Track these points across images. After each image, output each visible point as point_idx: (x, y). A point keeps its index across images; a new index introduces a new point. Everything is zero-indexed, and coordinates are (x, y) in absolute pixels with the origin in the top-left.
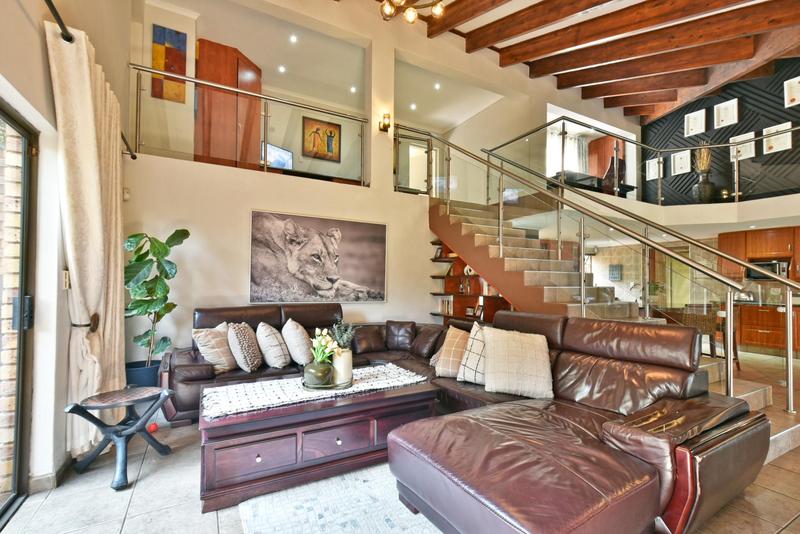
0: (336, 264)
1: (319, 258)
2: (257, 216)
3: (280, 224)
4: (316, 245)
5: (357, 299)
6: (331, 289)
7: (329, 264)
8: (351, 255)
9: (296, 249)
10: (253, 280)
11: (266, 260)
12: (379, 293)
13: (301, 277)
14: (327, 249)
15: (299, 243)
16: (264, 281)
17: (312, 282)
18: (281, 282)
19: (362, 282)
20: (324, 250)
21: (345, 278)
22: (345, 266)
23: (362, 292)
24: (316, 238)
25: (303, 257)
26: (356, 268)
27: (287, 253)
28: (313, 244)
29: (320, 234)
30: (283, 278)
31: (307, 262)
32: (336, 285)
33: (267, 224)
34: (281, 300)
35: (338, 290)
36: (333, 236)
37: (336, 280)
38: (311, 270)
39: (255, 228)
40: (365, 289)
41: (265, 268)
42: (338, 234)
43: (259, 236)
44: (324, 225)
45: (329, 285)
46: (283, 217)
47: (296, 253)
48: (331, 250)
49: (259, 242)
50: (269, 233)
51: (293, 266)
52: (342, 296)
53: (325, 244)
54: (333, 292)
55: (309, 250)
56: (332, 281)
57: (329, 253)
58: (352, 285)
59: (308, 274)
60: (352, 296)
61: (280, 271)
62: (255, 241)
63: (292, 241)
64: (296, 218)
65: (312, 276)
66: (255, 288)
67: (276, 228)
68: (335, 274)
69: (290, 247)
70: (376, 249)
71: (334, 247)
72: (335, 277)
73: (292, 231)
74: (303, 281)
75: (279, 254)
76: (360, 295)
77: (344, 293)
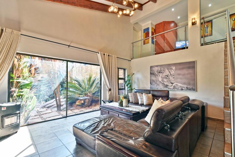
0: (174, 78)
1: (168, 76)
2: (151, 67)
3: (156, 68)
4: (167, 72)
5: (182, 90)
6: (172, 86)
7: (171, 78)
8: (179, 74)
9: (161, 74)
10: (151, 83)
11: (154, 78)
12: (192, 88)
13: (162, 82)
14: (170, 73)
15: (162, 73)
16: (153, 84)
17: (166, 84)
18: (157, 84)
19: (184, 84)
20: (169, 74)
21: (177, 82)
22: (177, 78)
23: (184, 87)
24: (167, 70)
25: (163, 76)
26: (181, 79)
27: (158, 76)
28: (166, 72)
29: (168, 69)
30: (158, 83)
31: (164, 78)
32: (174, 85)
33: (153, 69)
34: (157, 89)
35: (174, 86)
36: (172, 69)
37: (174, 83)
38: (165, 80)
39: (151, 70)
40: (185, 86)
41: (153, 80)
42: (174, 68)
43: (152, 72)
44: (169, 66)
45: (171, 85)
46: (157, 66)
47: (161, 76)
48: (172, 73)
49: (152, 74)
50: (154, 71)
51: (160, 79)
52: (176, 88)
53: (169, 72)
54: (172, 87)
55: (164, 74)
56: (172, 83)
57: (171, 75)
58: (179, 85)
59: (164, 81)
60: (180, 88)
61: (157, 81)
62: (151, 73)
63: (160, 72)
64: (161, 66)
65: (165, 82)
66: (151, 85)
67: (156, 69)
68: (173, 81)
69: (159, 74)
70: (191, 71)
71: (173, 72)
72: (173, 82)
73: (160, 69)
74: (163, 83)
75: (157, 76)
76: (183, 88)
77: (177, 87)
